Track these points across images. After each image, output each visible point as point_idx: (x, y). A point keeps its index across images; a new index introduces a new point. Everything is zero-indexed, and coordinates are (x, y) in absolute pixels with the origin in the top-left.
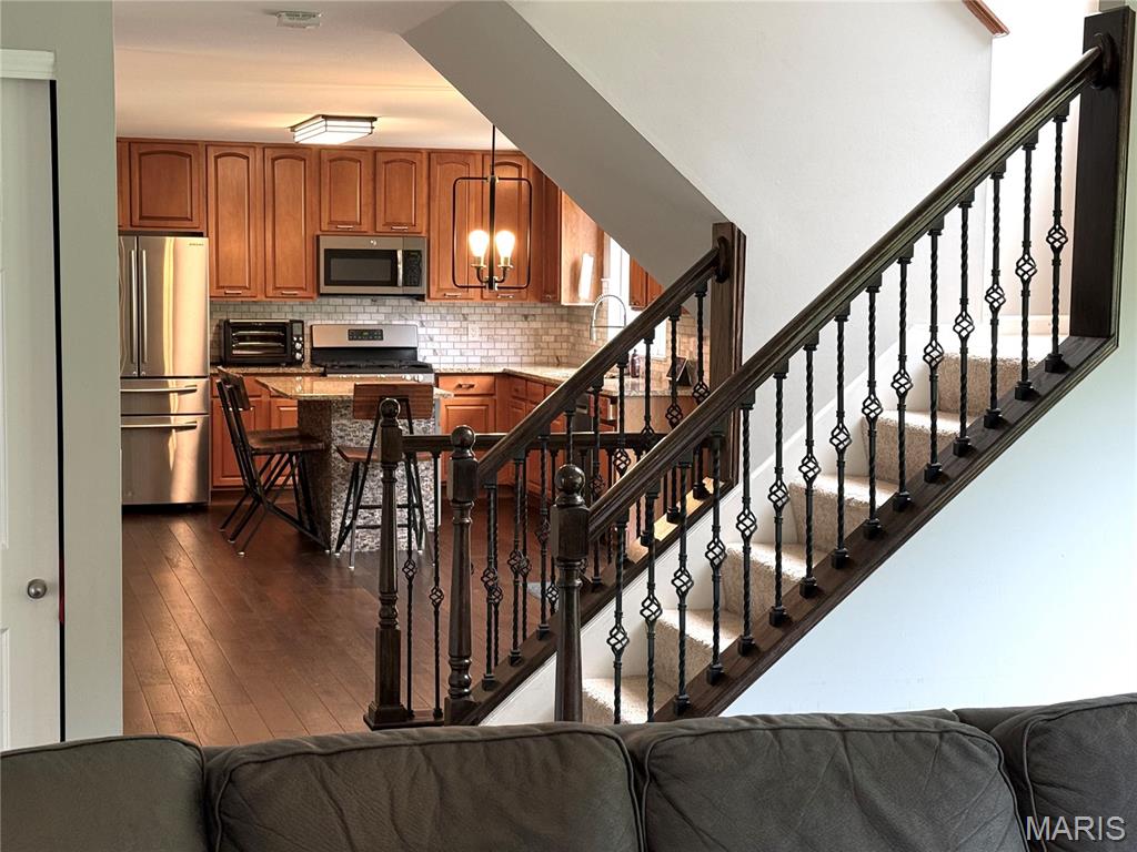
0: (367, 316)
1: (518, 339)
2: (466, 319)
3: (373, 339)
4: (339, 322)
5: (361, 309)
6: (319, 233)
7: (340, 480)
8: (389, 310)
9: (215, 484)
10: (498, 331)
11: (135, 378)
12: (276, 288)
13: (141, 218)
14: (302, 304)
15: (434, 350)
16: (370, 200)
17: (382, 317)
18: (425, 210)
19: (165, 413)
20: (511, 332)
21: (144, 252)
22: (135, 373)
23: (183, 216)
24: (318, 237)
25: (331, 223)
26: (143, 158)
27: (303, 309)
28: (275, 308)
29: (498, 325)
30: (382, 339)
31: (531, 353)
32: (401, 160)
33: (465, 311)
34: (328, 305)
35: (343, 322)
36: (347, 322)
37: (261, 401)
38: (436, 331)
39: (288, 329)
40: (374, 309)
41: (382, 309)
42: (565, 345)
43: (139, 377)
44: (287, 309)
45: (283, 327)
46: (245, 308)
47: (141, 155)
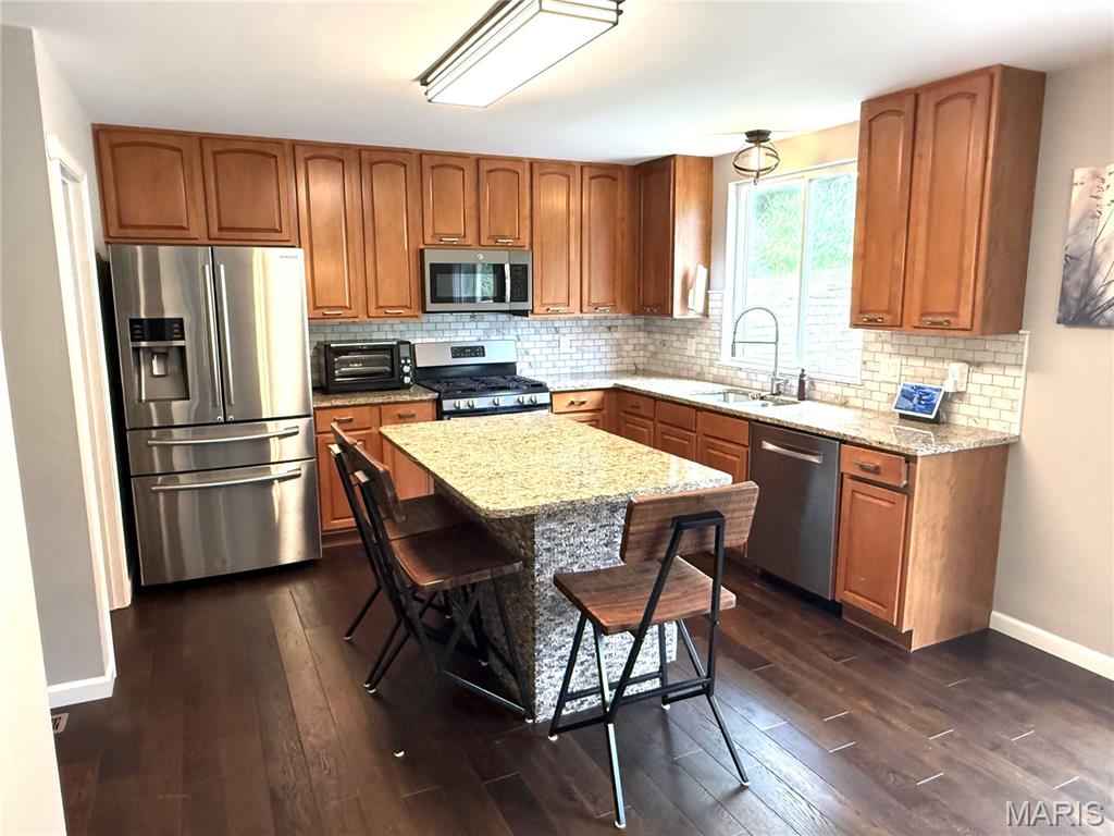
0: (467, 333)
1: (603, 349)
2: (557, 332)
3: (476, 356)
4: (439, 340)
5: (460, 326)
6: (422, 246)
7: (547, 615)
8: (487, 325)
9: (325, 528)
10: (586, 343)
11: (221, 423)
12: (378, 307)
13: (220, 229)
14: (402, 323)
15: (530, 363)
16: (474, 211)
17: (480, 333)
18: (528, 223)
19: (264, 462)
20: (598, 343)
21: (222, 267)
22: (221, 418)
23: (272, 227)
24: (422, 251)
25: (434, 235)
26: (219, 157)
27: (403, 327)
28: (375, 328)
29: (586, 337)
30: (484, 355)
31: (614, 361)
32: (504, 170)
33: (557, 324)
34: (429, 322)
35: (444, 340)
36: (447, 340)
37: (371, 433)
38: (531, 345)
39: (395, 350)
40: (473, 325)
41: (481, 325)
42: (641, 353)
43: (226, 422)
44: (387, 328)
45: (390, 349)
46: (344, 328)
47: (216, 154)
